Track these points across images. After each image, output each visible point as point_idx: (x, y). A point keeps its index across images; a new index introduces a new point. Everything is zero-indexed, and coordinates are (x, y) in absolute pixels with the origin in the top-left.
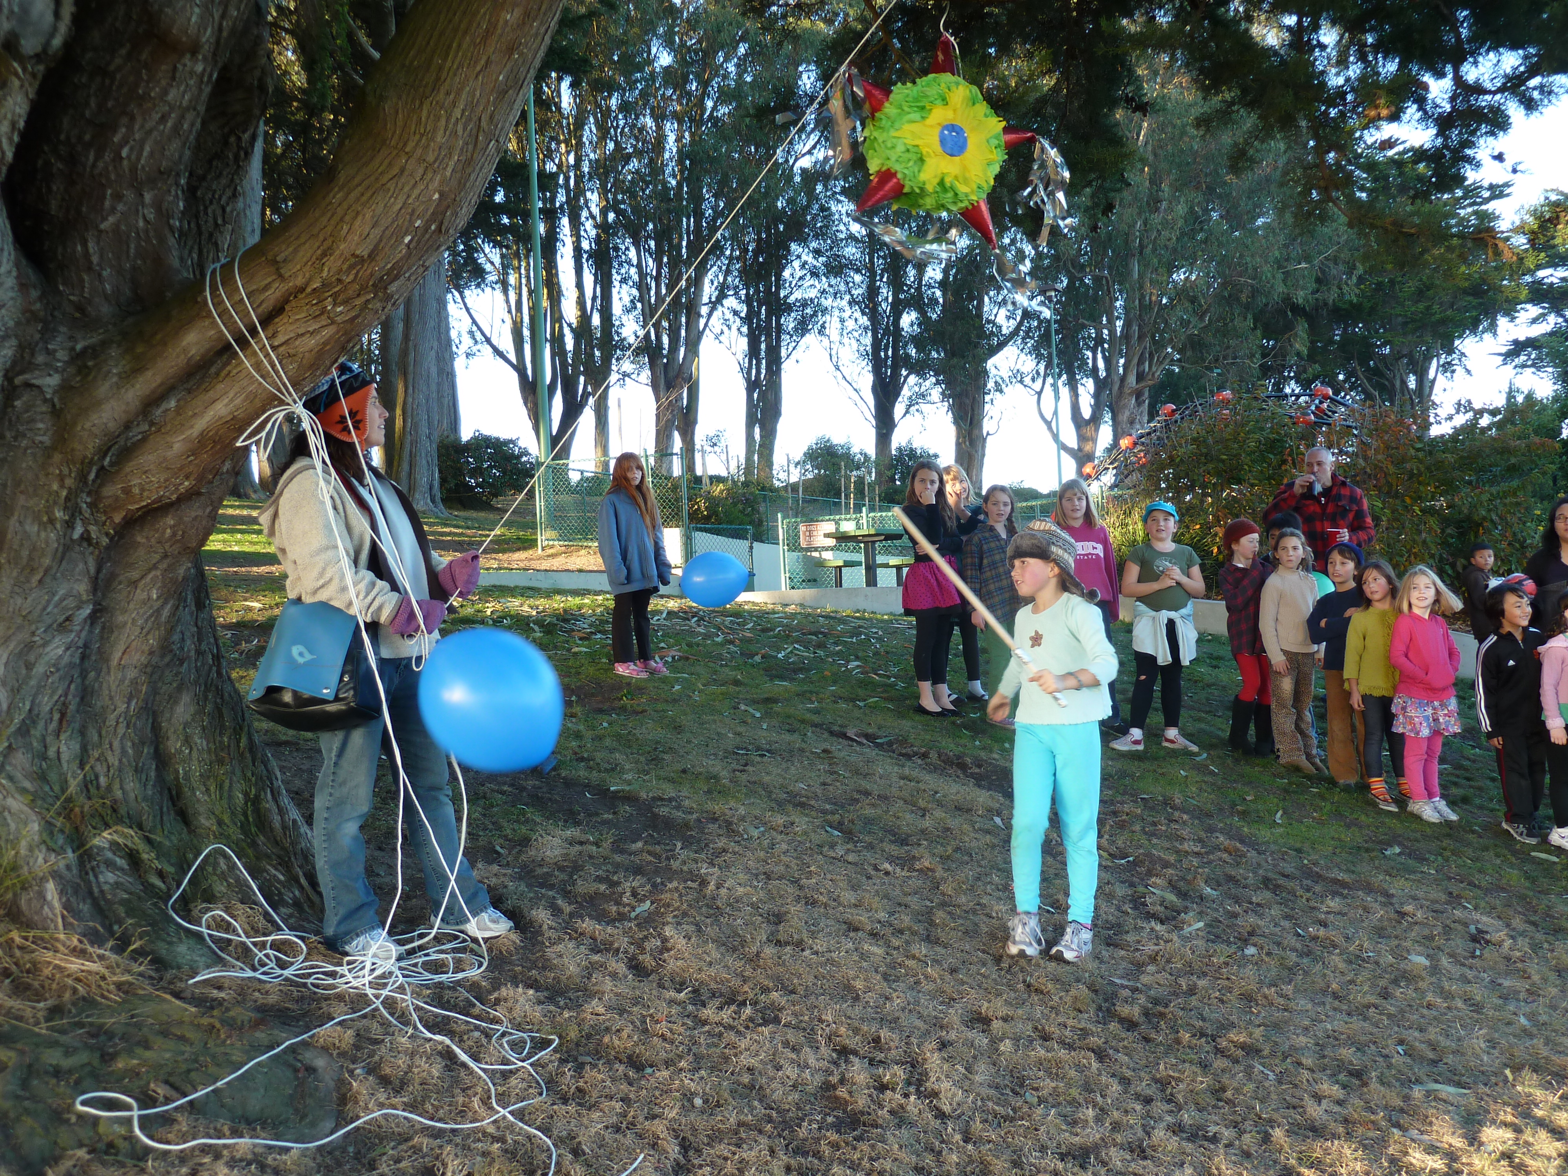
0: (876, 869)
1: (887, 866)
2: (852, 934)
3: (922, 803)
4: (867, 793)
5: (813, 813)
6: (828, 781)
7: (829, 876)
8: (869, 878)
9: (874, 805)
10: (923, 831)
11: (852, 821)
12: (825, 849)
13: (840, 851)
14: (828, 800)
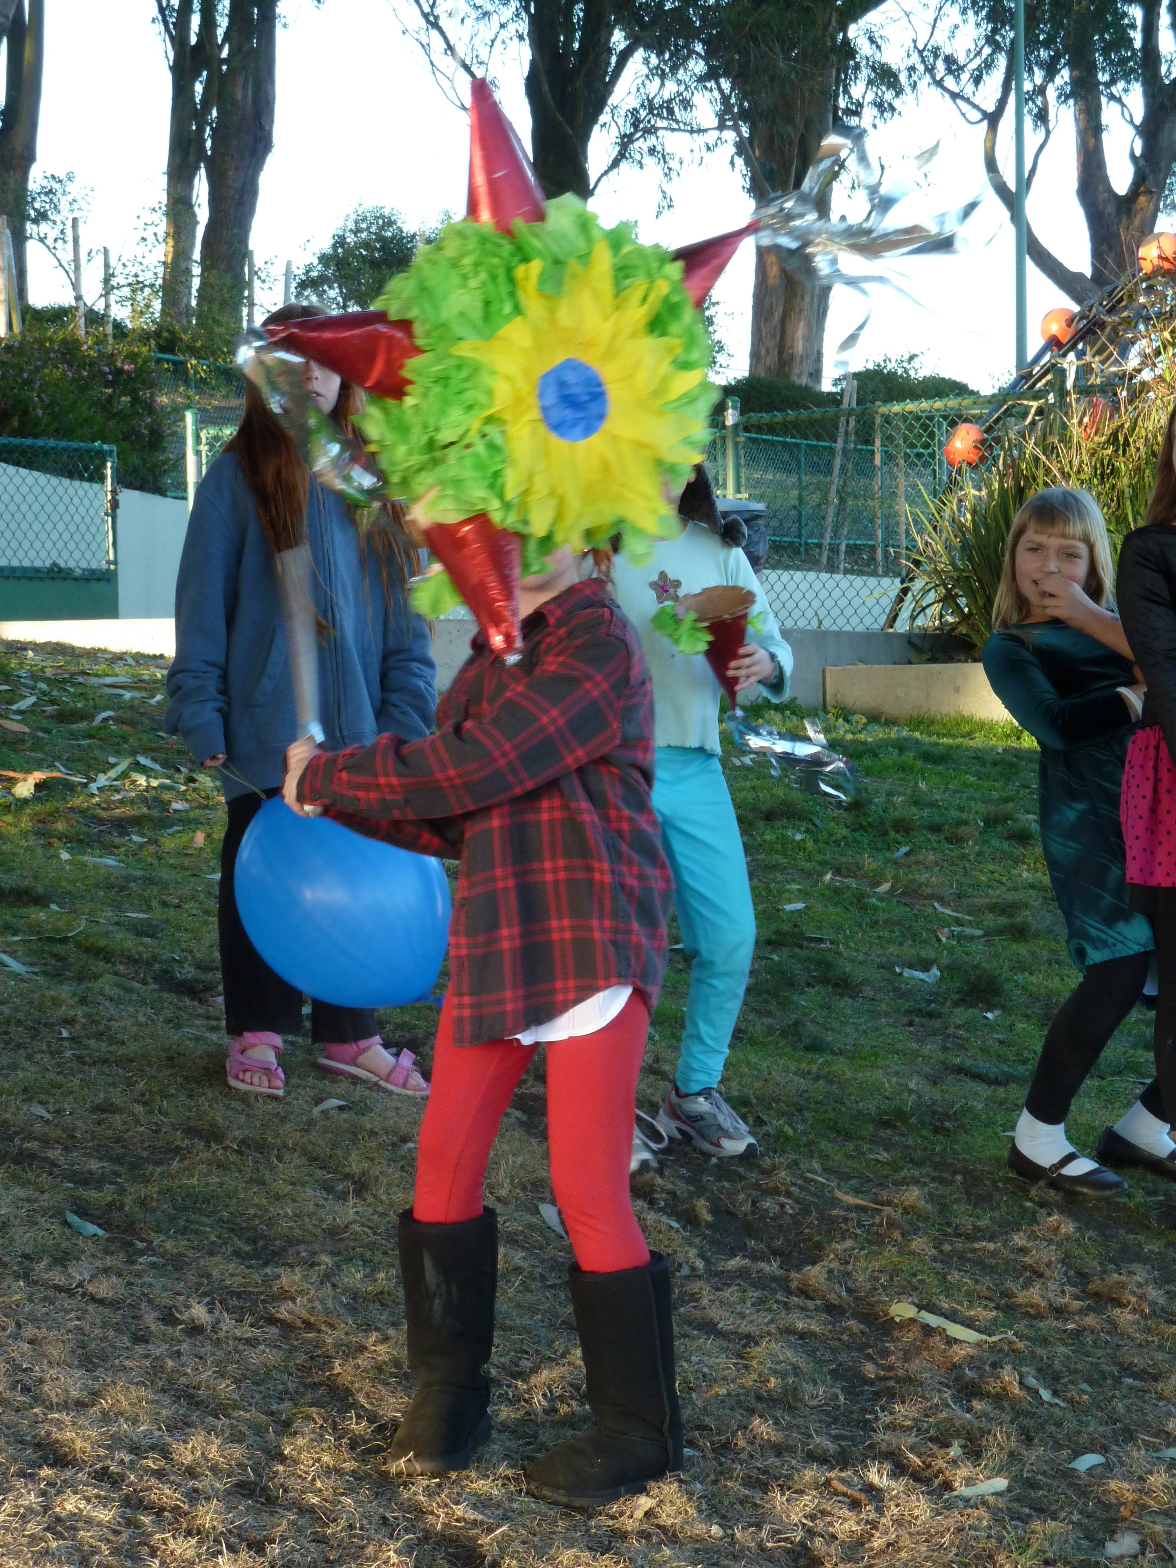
0: (169, 1318)
1: (199, 1312)
2: (46, 1472)
3: (355, 1164)
4: (214, 1135)
5: (45, 1179)
6: (118, 1102)
7: (29, 1331)
8: (141, 1338)
9: (223, 1166)
10: (333, 1232)
11: (142, 1203)
12: (42, 1265)
13: (79, 1272)
14: (101, 1152)
